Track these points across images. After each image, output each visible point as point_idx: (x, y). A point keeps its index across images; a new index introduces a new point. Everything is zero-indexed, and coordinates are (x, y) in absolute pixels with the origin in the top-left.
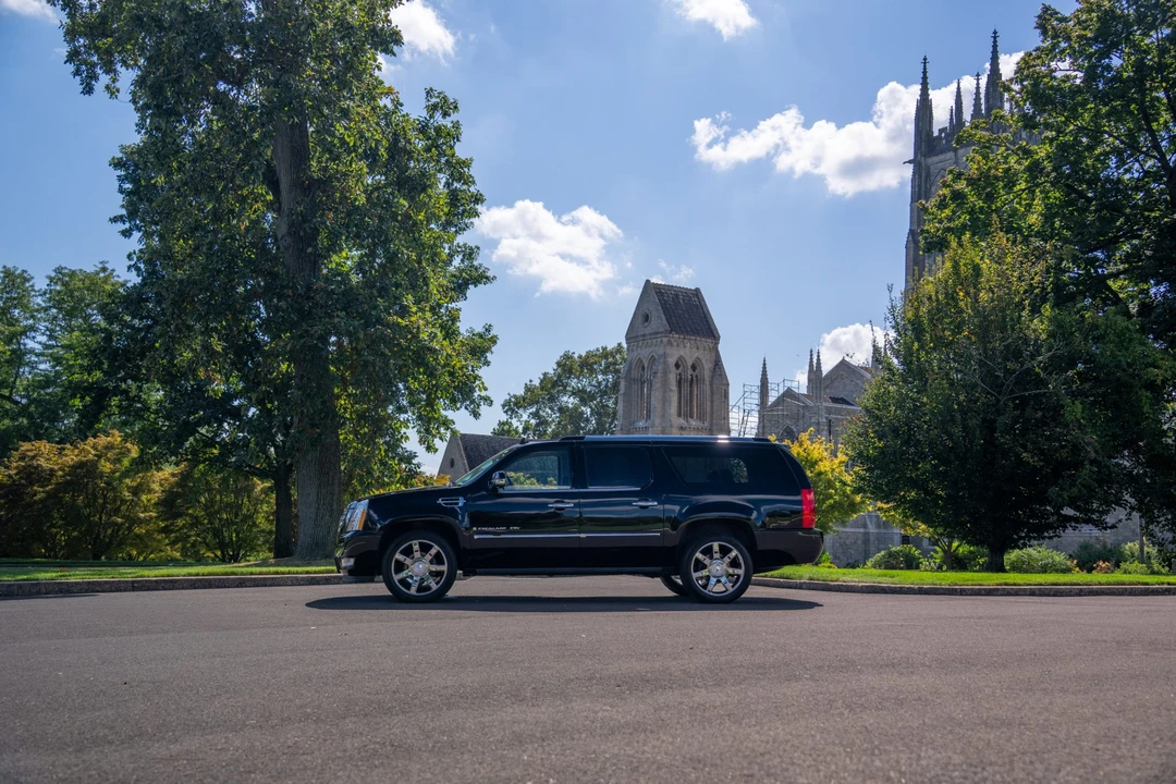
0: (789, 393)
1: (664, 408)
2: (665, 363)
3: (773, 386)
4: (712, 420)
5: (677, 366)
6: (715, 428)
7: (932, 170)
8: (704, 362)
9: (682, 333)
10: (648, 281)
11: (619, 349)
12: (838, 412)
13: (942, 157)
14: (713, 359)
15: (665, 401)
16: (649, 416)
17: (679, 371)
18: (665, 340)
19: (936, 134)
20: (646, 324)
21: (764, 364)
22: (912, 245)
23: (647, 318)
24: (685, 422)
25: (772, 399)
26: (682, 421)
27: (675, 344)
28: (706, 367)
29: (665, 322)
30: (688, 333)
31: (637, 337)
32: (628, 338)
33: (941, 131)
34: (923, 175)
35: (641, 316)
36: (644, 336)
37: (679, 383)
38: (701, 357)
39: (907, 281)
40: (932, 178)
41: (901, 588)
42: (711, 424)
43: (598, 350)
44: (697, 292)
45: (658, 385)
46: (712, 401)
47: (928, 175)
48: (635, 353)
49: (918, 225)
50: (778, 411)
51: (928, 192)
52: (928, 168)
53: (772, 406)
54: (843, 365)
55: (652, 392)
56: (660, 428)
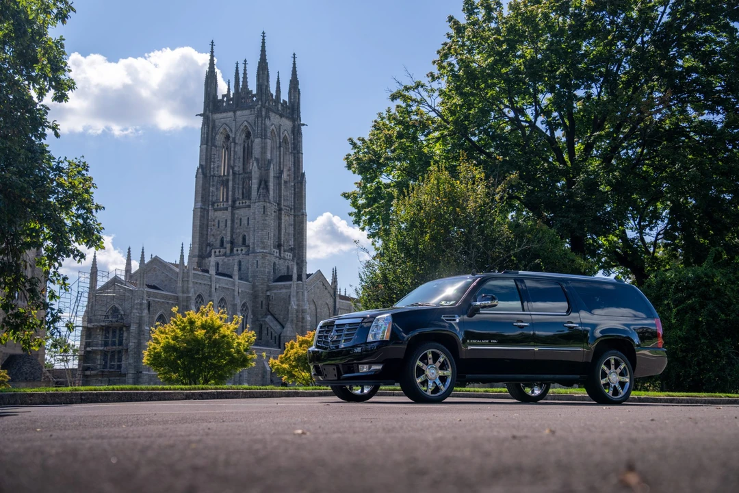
0: (116, 280)
7: (217, 123)
12: (155, 295)
13: (224, 115)
19: (220, 97)
22: (202, 176)
25: (100, 284)
33: (223, 96)
34: (210, 126)
39: (196, 202)
40: (217, 129)
47: (214, 127)
49: (206, 162)
50: (108, 293)
51: (213, 139)
52: (214, 121)
53: (101, 289)
54: (156, 261)
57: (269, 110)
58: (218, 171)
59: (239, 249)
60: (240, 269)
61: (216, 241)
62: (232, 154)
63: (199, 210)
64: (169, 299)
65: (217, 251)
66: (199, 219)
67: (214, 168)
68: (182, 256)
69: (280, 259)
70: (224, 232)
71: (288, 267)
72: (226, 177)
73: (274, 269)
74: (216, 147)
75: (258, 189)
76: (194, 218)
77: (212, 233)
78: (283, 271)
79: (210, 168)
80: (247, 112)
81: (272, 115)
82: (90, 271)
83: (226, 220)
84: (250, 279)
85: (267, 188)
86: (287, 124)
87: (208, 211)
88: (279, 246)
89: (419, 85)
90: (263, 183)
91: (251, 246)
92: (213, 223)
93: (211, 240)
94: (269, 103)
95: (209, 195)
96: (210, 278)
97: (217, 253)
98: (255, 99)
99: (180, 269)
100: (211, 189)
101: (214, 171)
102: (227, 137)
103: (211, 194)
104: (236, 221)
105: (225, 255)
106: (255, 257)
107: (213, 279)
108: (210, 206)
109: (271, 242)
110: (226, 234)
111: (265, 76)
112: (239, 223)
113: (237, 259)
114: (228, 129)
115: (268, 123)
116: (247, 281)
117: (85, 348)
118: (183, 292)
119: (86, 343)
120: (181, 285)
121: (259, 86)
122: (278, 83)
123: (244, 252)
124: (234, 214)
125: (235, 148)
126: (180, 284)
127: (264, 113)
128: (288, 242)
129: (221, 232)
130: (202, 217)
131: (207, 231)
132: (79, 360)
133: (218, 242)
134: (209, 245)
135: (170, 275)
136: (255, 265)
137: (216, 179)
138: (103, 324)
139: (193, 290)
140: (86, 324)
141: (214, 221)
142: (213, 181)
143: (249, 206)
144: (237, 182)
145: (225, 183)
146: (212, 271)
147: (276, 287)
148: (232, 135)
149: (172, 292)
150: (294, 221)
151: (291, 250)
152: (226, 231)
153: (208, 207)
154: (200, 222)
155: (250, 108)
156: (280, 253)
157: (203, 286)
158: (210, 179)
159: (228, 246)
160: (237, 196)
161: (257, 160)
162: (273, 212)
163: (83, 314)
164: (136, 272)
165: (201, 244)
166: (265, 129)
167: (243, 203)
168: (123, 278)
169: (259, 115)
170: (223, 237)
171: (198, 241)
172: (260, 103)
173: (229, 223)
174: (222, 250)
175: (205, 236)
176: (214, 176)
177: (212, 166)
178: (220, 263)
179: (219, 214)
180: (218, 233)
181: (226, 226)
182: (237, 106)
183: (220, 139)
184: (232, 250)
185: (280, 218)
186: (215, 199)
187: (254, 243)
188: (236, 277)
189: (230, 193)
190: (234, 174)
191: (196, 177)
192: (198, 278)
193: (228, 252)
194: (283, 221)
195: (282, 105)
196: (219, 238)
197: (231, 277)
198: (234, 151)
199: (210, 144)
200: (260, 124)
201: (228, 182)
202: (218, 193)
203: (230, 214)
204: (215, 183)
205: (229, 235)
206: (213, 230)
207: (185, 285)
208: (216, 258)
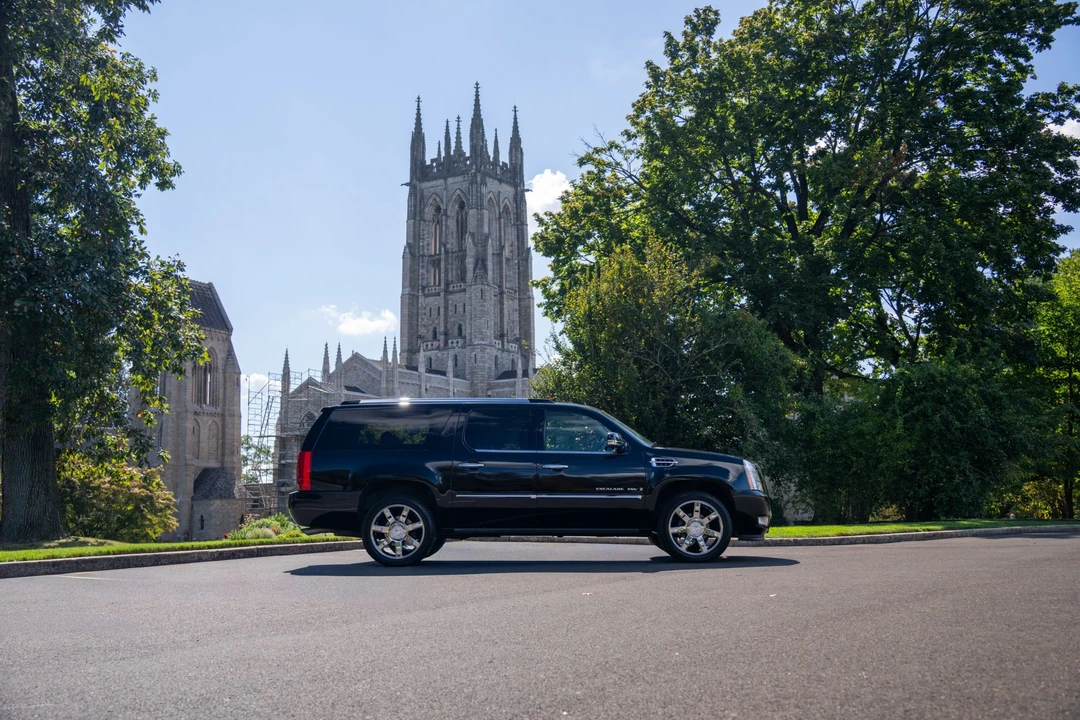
0: (310, 382)
1: (178, 394)
3: (298, 375)
4: (224, 405)
6: (227, 413)
7: (425, 193)
8: (217, 351)
13: (434, 183)
14: (226, 349)
15: (181, 387)
19: (428, 163)
21: (287, 355)
22: (408, 256)
24: (198, 407)
25: (293, 387)
26: (196, 407)
28: (219, 356)
33: (433, 161)
34: (418, 196)
37: (193, 370)
38: (215, 347)
39: (404, 287)
40: (426, 200)
42: (224, 410)
44: (210, 287)
46: (225, 389)
47: (422, 197)
49: (414, 239)
50: (302, 397)
51: (422, 212)
52: (422, 191)
53: (293, 393)
54: (356, 357)
55: (167, 379)
56: (174, 413)
57: (485, 174)
58: (428, 250)
59: (455, 341)
60: (456, 365)
61: (428, 332)
62: (444, 229)
63: (407, 296)
65: (429, 344)
66: (407, 307)
67: (423, 246)
68: (385, 352)
69: (503, 351)
70: (437, 322)
71: (513, 361)
72: (437, 257)
73: (496, 364)
74: (425, 221)
75: (475, 270)
76: (401, 306)
77: (423, 323)
78: (507, 366)
79: (419, 247)
80: (459, 179)
81: (489, 181)
82: (282, 373)
83: (439, 308)
84: (468, 377)
85: (485, 268)
86: (507, 191)
87: (418, 297)
88: (501, 336)
89: (613, 145)
90: (480, 262)
91: (468, 338)
92: (423, 311)
93: (422, 331)
94: (485, 167)
95: (418, 279)
96: (419, 376)
97: (430, 347)
98: (468, 163)
99: (383, 367)
100: (420, 271)
101: (423, 250)
102: (438, 209)
103: (420, 277)
104: (450, 308)
105: (438, 348)
106: (473, 350)
107: (423, 377)
108: (420, 292)
109: (490, 332)
110: (438, 324)
111: (480, 137)
112: (454, 310)
113: (452, 353)
114: (438, 199)
115: (484, 190)
116: (464, 378)
117: (279, 461)
119: (280, 455)
121: (473, 148)
122: (496, 142)
123: (460, 345)
124: (448, 300)
125: (446, 221)
126: (384, 385)
127: (479, 179)
128: (513, 331)
129: (433, 322)
130: (411, 304)
131: (417, 321)
132: (274, 475)
133: (431, 334)
134: (420, 337)
135: (372, 375)
136: (473, 360)
137: (426, 259)
138: (297, 433)
139: (398, 392)
140: (279, 433)
141: (425, 308)
142: (423, 262)
143: (464, 290)
144: (450, 261)
145: (436, 263)
146: (422, 369)
147: (498, 386)
148: (443, 207)
149: (375, 394)
150: (519, 305)
151: (517, 340)
152: (439, 320)
153: (418, 292)
154: (409, 311)
155: (463, 173)
156: (503, 344)
157: (411, 386)
158: (419, 259)
159: (442, 338)
160: (450, 278)
161: (472, 235)
162: (492, 297)
163: (275, 421)
164: (333, 373)
165: (410, 336)
166: (481, 197)
167: (457, 286)
168: (319, 380)
169: (473, 182)
170: (435, 328)
171: (407, 333)
172: (474, 167)
173: (442, 310)
174: (434, 343)
176: (423, 256)
177: (421, 244)
178: (433, 359)
179: (430, 300)
180: (430, 322)
181: (439, 314)
182: (448, 171)
183: (429, 212)
184: (446, 343)
185: (502, 303)
186: (425, 282)
187: (471, 333)
188: (450, 374)
189: (442, 275)
190: (446, 252)
191: (403, 258)
192: (405, 377)
193: (442, 345)
194: (505, 306)
195: (502, 168)
196: (431, 328)
197: (444, 373)
198: (446, 225)
199: (418, 218)
200: (474, 192)
201: (440, 262)
202: (429, 276)
203: (443, 301)
204: (425, 264)
205: (442, 325)
206: (424, 320)
207: (390, 387)
208: (428, 353)
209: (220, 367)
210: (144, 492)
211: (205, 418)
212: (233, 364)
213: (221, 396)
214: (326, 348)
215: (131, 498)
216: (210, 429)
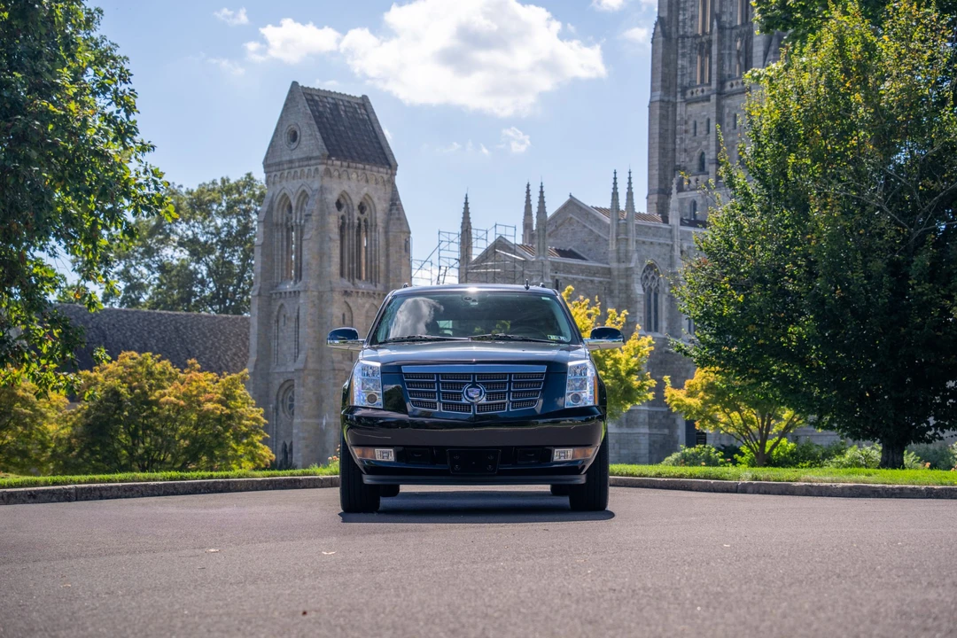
0: (501, 243)
1: (321, 264)
2: (322, 201)
3: (480, 233)
4: (387, 281)
5: (339, 205)
8: (376, 200)
9: (345, 159)
10: (295, 84)
11: (249, 181)
12: (568, 269)
14: (389, 196)
15: (322, 255)
16: (299, 276)
17: (342, 212)
18: (322, 168)
20: (295, 144)
21: (466, 203)
22: (661, 39)
23: (294, 137)
24: (350, 284)
25: (476, 252)
26: (346, 283)
27: (336, 174)
28: (379, 207)
29: (321, 142)
30: (353, 160)
31: (280, 164)
32: (268, 165)
35: (286, 134)
36: (291, 162)
37: (342, 228)
38: (372, 193)
39: (653, 90)
41: (901, 489)
43: (214, 183)
44: (364, 102)
45: (313, 233)
46: (387, 256)
48: (279, 187)
49: (670, 11)
50: (486, 267)
53: (477, 261)
54: (572, 204)
55: (304, 243)
56: (316, 293)
58: (692, 26)
61: (691, 161)
63: (658, 104)
64: (594, 275)
65: (693, 179)
66: (657, 121)
67: (684, 21)
68: (615, 194)
70: (704, 143)
72: (707, 37)
75: (766, 54)
76: (650, 120)
77: (683, 146)
79: (678, 22)
82: (460, 230)
83: (709, 121)
87: (675, 105)
90: (774, 41)
92: (684, 127)
93: (681, 158)
95: (676, 75)
96: (671, 231)
97: (693, 183)
99: (612, 219)
100: (680, 62)
101: (684, 27)
103: (679, 73)
104: (726, 120)
105: (706, 186)
107: (676, 233)
108: (679, 95)
110: (707, 147)
112: (732, 124)
118: (619, 260)
120: (614, 248)
124: (723, 107)
126: (613, 246)
129: (699, 143)
130: (663, 117)
131: (674, 143)
133: (695, 164)
134: (678, 168)
135: (596, 231)
137: (688, 42)
139: (635, 256)
141: (686, 123)
142: (684, 47)
144: (728, 43)
145: (704, 49)
146: (675, 219)
149: (600, 261)
152: (709, 141)
153: (676, 96)
154: (660, 128)
157: (657, 247)
158: (677, 43)
159: (712, 169)
160: (727, 71)
164: (537, 230)
165: (662, 168)
167: (737, 83)
170: (703, 153)
171: (657, 163)
173: (713, 124)
174: (700, 177)
175: (670, 155)
176: (684, 37)
177: (681, 17)
178: (700, 202)
179: (694, 108)
180: (695, 144)
181: (708, 131)
186: (686, 81)
189: (715, 66)
190: (721, 28)
191: (652, 42)
192: (647, 234)
193: (713, 180)
196: (696, 154)
201: (710, 45)
202: (692, 69)
203: (714, 109)
204: (687, 50)
205: (713, 148)
206: (685, 141)
207: (622, 248)
208: (690, 195)
209: (381, 225)
210: (220, 409)
211: (360, 301)
212: (399, 219)
213: (382, 267)
214: (528, 191)
215: (204, 417)
216: (367, 317)
